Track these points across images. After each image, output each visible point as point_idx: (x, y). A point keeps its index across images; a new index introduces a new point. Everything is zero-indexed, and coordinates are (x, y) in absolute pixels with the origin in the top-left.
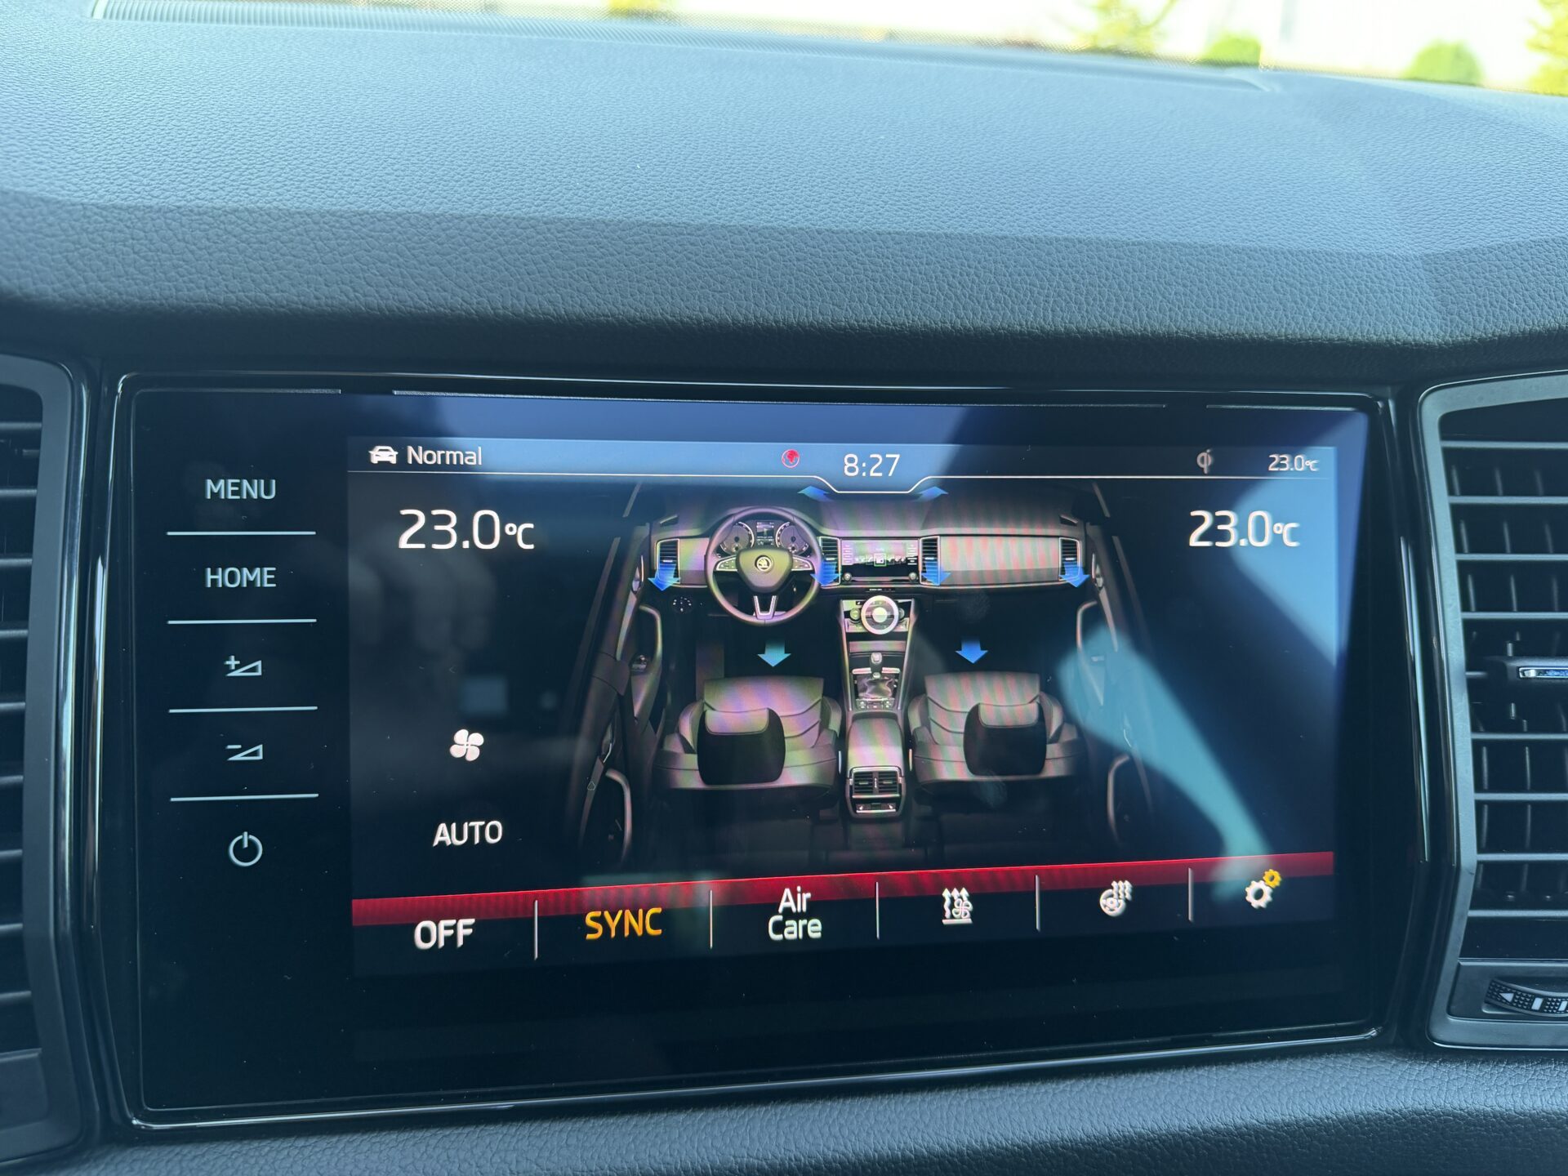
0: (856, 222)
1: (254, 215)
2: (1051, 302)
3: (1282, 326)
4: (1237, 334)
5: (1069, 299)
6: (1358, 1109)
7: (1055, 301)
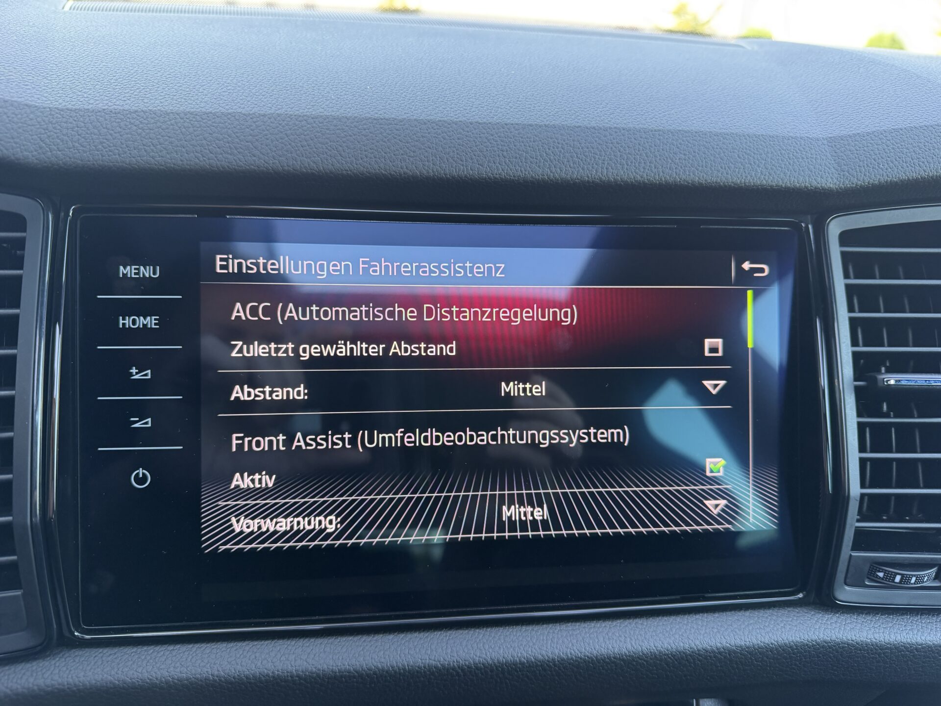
0: (493, 118)
1: (147, 114)
2: (606, 164)
3: (743, 178)
4: (716, 182)
5: (616, 162)
6: (791, 639)
7: (608, 163)
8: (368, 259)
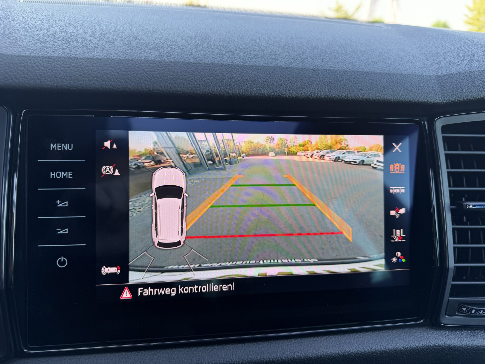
0: (258, 63)
1: (66, 59)
2: (320, 89)
3: (392, 97)
4: (378, 99)
5: (325, 88)
6: (417, 345)
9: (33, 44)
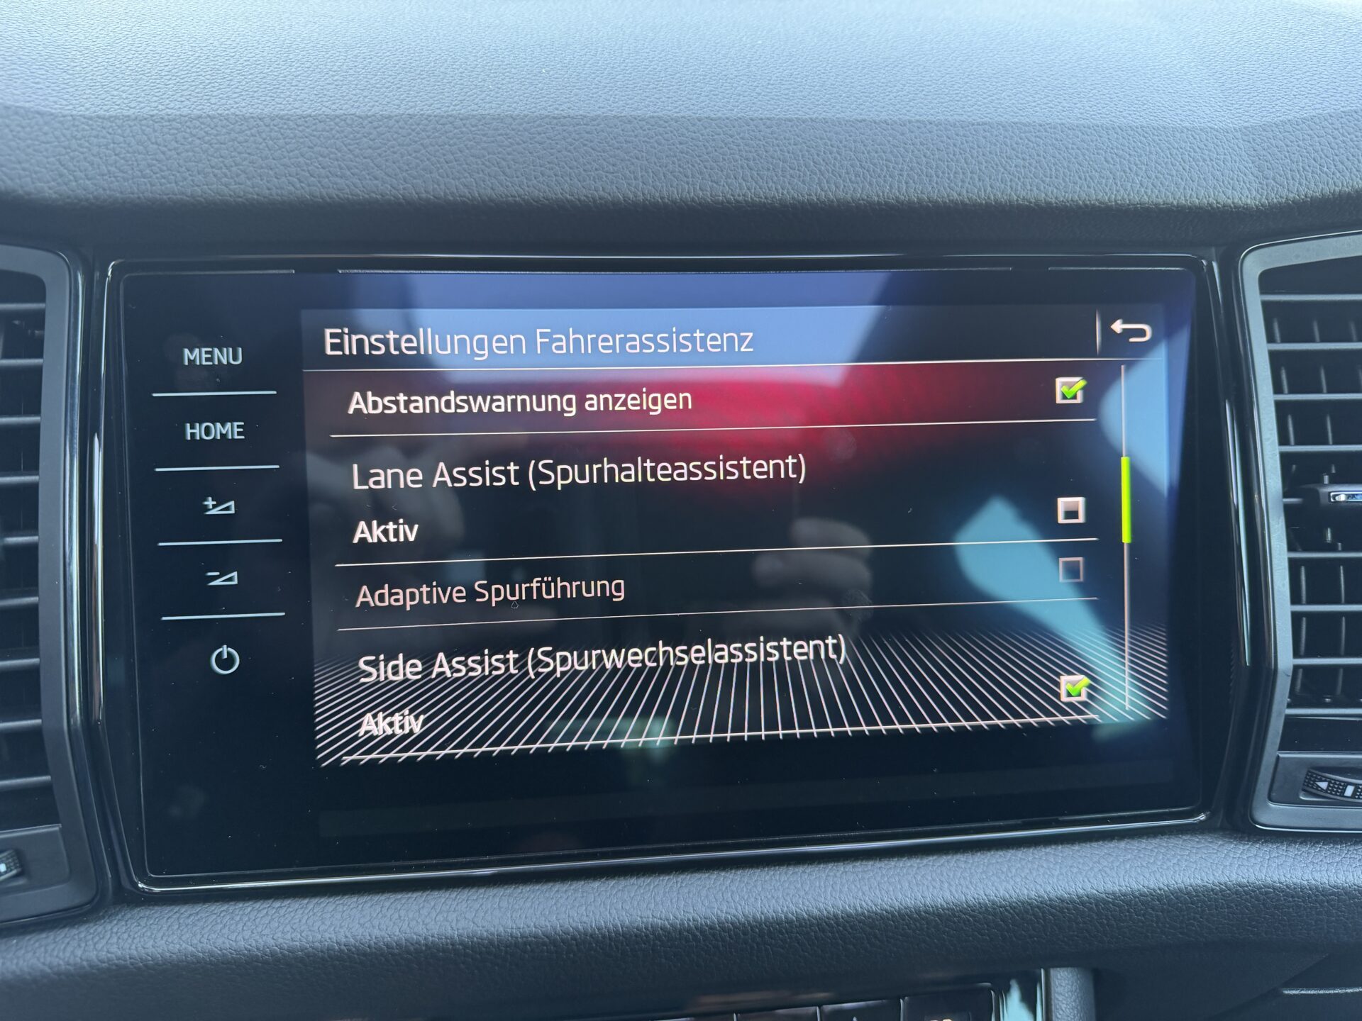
0: (733, 110)
1: (214, 120)
2: (905, 176)
3: (1112, 193)
4: (1072, 200)
5: (920, 173)
6: (1188, 882)
7: (908, 175)
8: (549, 330)
9: (128, 84)
